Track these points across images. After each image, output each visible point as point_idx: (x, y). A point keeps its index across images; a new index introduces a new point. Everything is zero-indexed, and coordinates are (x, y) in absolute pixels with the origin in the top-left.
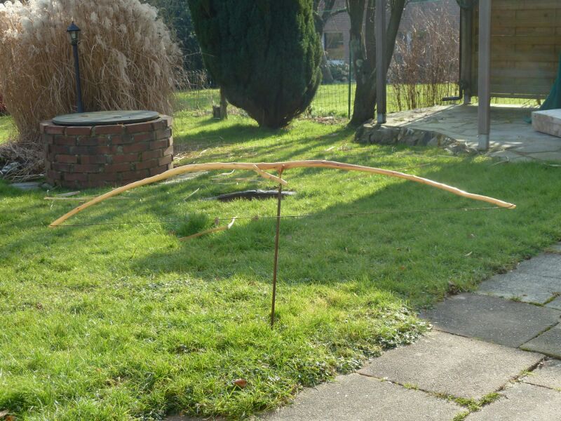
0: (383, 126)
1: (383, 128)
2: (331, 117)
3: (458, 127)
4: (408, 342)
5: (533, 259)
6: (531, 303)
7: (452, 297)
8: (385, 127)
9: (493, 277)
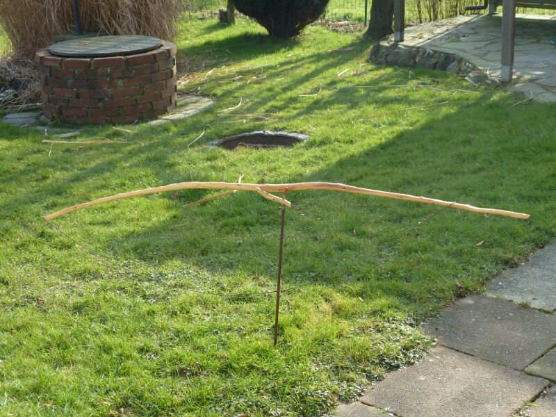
0: (401, 45)
1: (400, 48)
2: (346, 22)
3: (480, 48)
4: (412, 361)
5: (546, 248)
6: (540, 310)
7: (460, 300)
8: (402, 47)
9: (504, 272)
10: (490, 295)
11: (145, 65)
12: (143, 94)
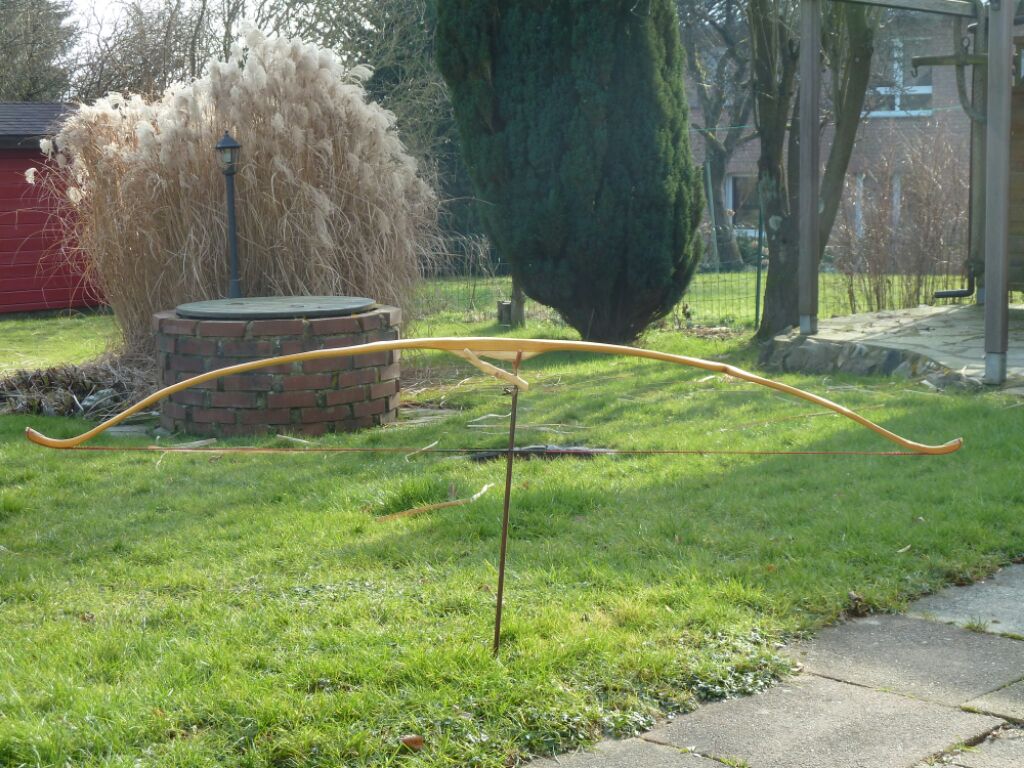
0: (810, 339)
1: (810, 343)
2: (724, 328)
8: (813, 341)
12: (336, 389)
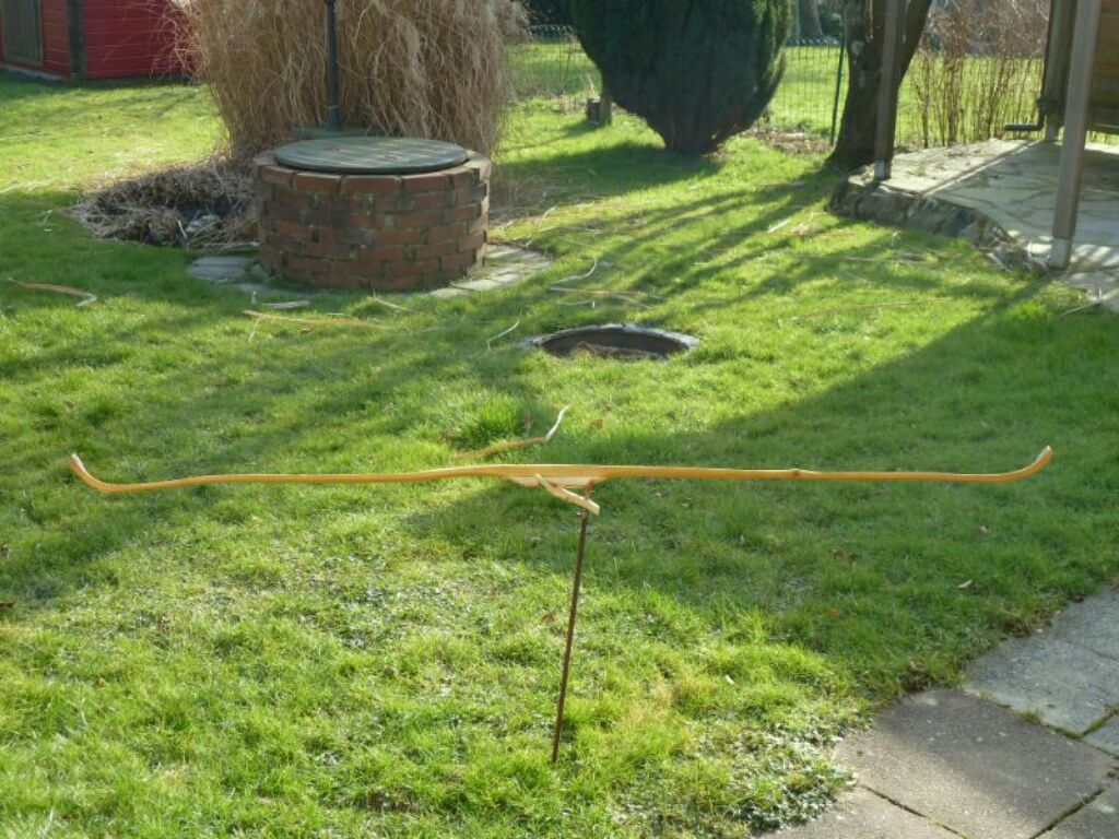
0: (885, 186)
1: (882, 191)
2: (801, 134)
3: (1021, 202)
4: (804, 816)
5: (1088, 602)
6: (1058, 730)
7: (912, 697)
8: (886, 189)
9: (1001, 644)
10: (970, 690)
11: (433, 193)
12: (426, 243)
